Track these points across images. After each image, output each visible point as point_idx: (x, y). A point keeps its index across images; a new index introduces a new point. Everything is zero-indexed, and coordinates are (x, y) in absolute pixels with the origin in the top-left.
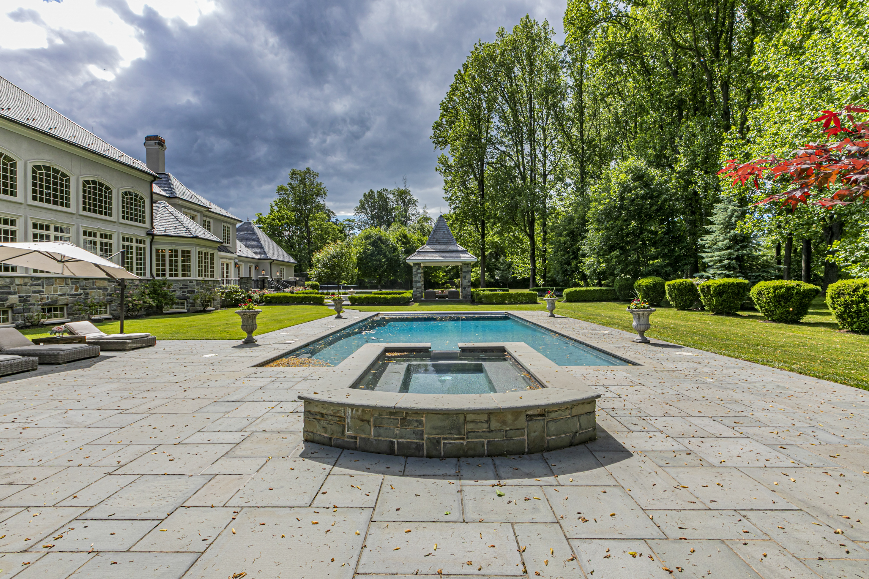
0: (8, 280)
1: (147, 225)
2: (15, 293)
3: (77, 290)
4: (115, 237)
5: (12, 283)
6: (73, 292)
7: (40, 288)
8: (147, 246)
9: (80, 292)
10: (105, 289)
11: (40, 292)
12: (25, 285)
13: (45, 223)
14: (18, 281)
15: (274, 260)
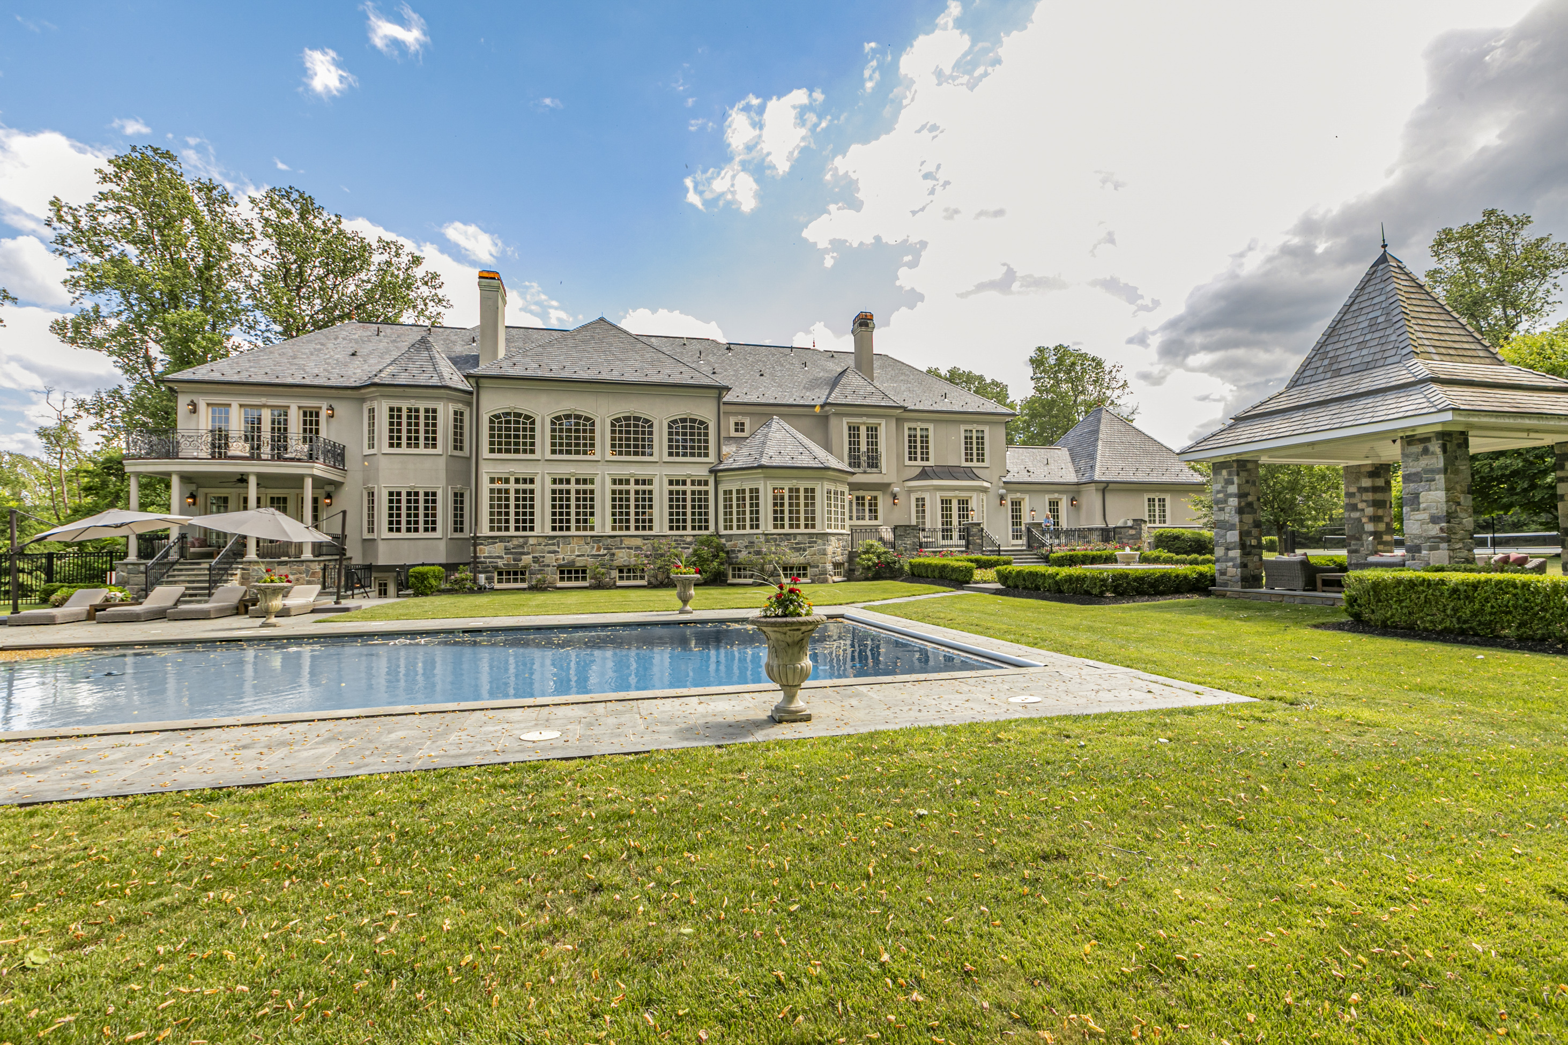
0: (521, 540)
1: (712, 458)
2: (528, 553)
3: (599, 549)
4: (656, 481)
5: (526, 543)
6: (594, 552)
7: (556, 548)
8: (711, 488)
9: (602, 552)
10: (638, 548)
11: (554, 552)
12: (540, 544)
13: (565, 477)
14: (531, 541)
15: (1108, 483)
